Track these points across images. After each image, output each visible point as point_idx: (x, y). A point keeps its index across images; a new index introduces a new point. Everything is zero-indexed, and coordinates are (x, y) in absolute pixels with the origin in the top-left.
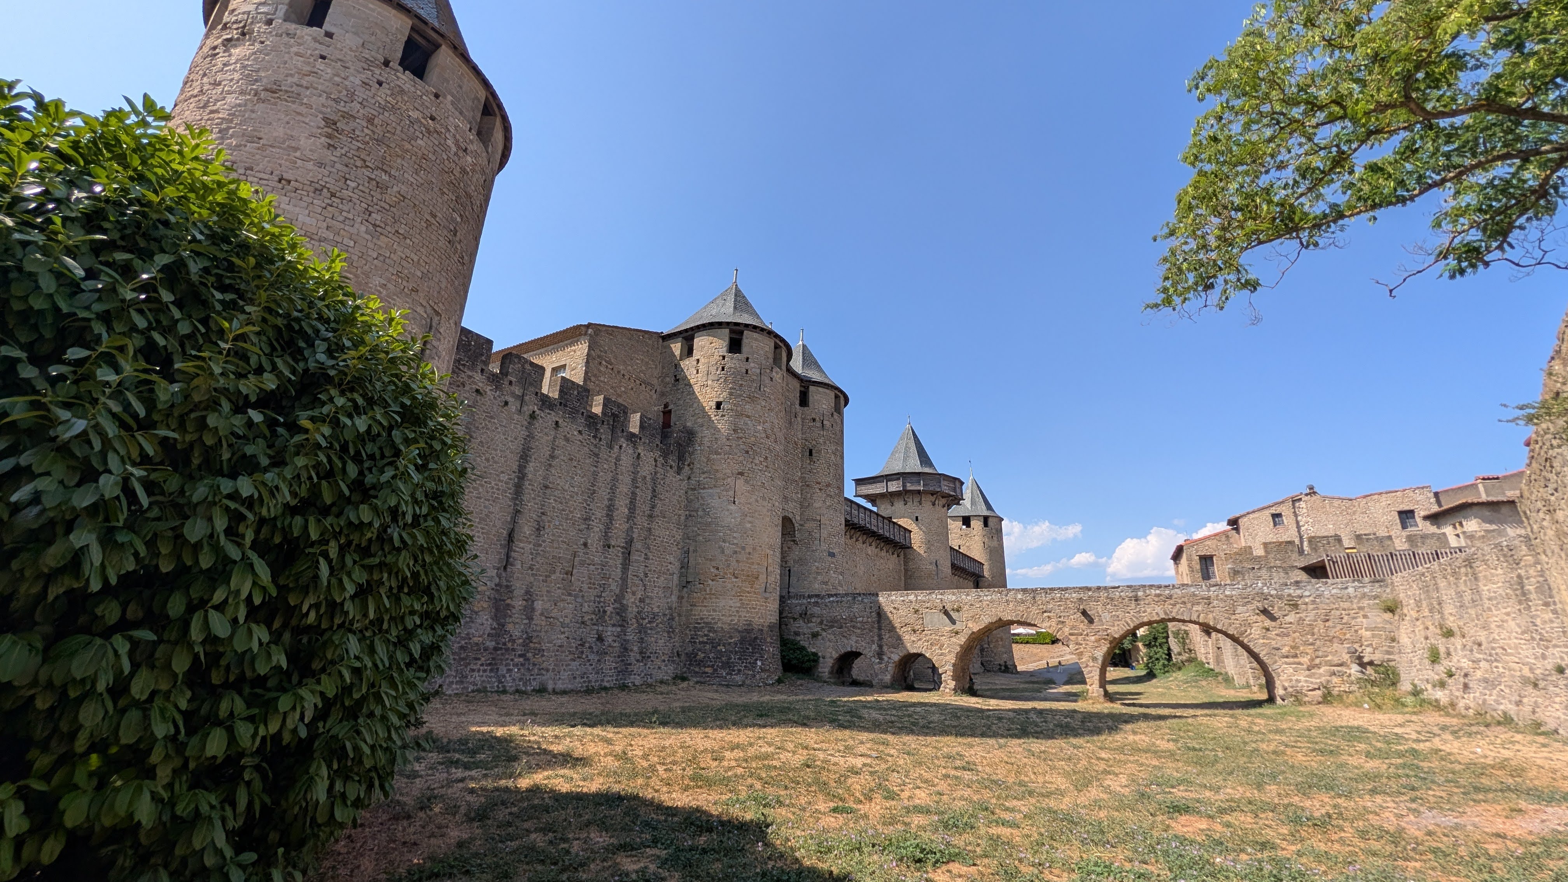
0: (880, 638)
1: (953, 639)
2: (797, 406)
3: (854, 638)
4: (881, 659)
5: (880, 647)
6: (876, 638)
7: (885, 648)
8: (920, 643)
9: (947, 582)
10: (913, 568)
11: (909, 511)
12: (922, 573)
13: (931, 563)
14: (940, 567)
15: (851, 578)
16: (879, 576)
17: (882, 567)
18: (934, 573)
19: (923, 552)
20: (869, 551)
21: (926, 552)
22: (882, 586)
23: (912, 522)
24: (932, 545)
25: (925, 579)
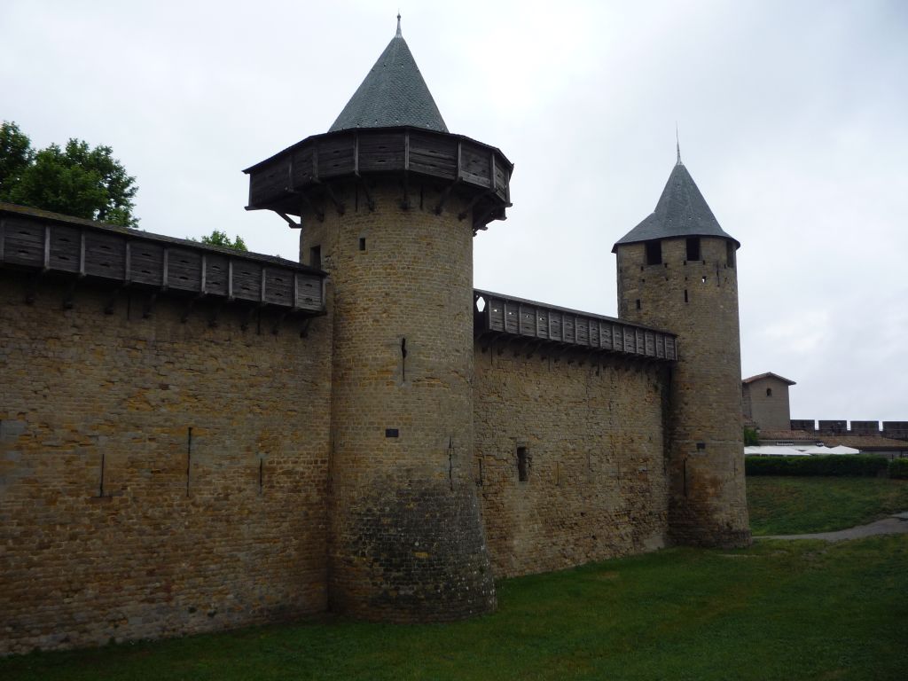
9: (436, 389)
10: (348, 360)
11: (349, 228)
12: (366, 369)
13: (389, 346)
14: (411, 354)
15: (22, 401)
16: (193, 387)
17: (211, 364)
18: (395, 368)
19: (371, 320)
20: (146, 330)
21: (378, 321)
22: (213, 409)
23: (352, 254)
24: (395, 303)
25: (370, 384)
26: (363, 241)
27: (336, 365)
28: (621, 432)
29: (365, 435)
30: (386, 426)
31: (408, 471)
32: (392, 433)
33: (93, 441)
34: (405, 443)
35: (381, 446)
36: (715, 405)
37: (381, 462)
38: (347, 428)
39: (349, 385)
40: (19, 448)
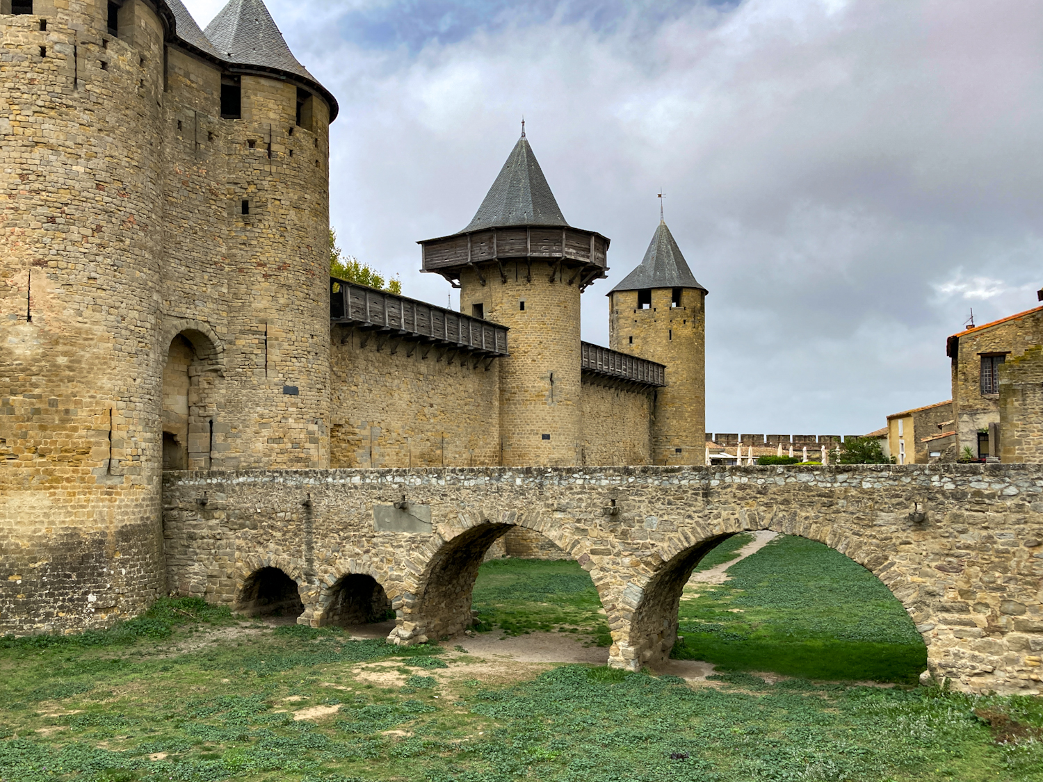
0: (310, 548)
1: (416, 554)
2: (215, 117)
3: (272, 546)
4: (311, 582)
5: (310, 561)
6: (304, 547)
7: (316, 565)
8: (366, 557)
9: (570, 407)
10: (513, 387)
11: (511, 293)
12: (526, 394)
13: (542, 378)
14: (557, 383)
15: (378, 415)
16: (443, 406)
17: (450, 390)
18: (547, 393)
19: (530, 360)
20: (423, 368)
21: (535, 361)
22: (451, 420)
23: (515, 312)
24: (546, 348)
25: (531, 404)
26: (522, 304)
27: (502, 391)
28: (628, 440)
29: (528, 438)
30: (541, 432)
31: (556, 462)
32: (546, 437)
33: (405, 441)
34: (553, 443)
35: (539, 445)
36: (689, 420)
37: (539, 456)
38: (514, 434)
39: (515, 404)
40: (379, 445)
